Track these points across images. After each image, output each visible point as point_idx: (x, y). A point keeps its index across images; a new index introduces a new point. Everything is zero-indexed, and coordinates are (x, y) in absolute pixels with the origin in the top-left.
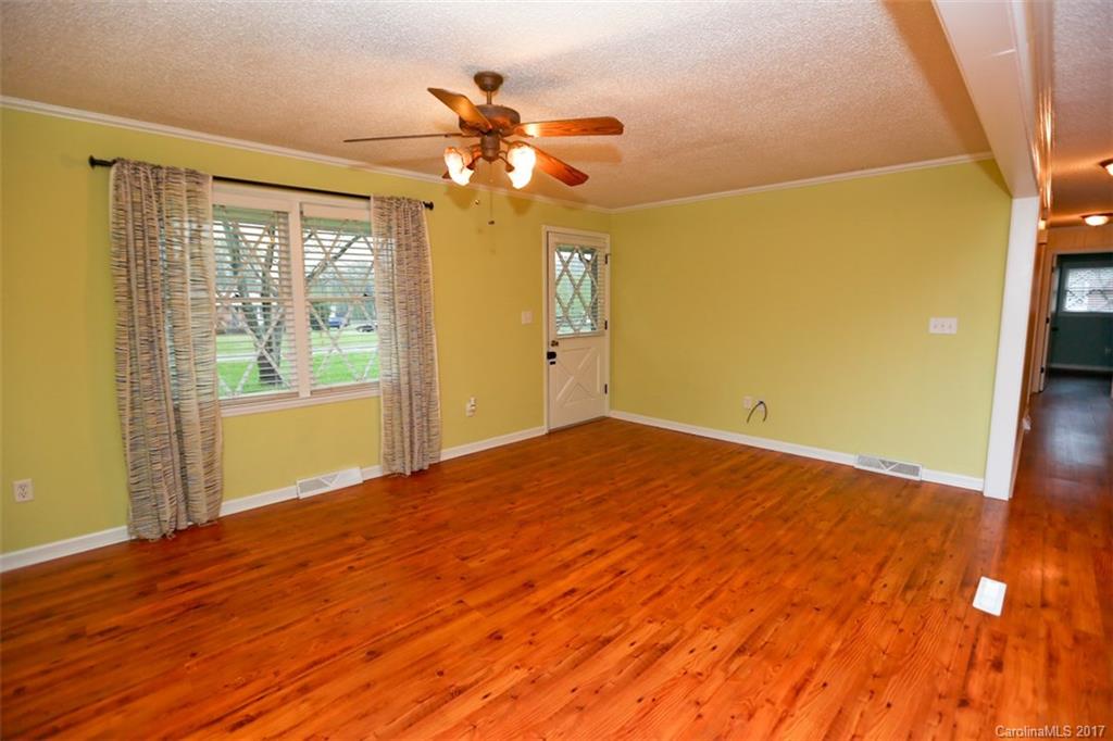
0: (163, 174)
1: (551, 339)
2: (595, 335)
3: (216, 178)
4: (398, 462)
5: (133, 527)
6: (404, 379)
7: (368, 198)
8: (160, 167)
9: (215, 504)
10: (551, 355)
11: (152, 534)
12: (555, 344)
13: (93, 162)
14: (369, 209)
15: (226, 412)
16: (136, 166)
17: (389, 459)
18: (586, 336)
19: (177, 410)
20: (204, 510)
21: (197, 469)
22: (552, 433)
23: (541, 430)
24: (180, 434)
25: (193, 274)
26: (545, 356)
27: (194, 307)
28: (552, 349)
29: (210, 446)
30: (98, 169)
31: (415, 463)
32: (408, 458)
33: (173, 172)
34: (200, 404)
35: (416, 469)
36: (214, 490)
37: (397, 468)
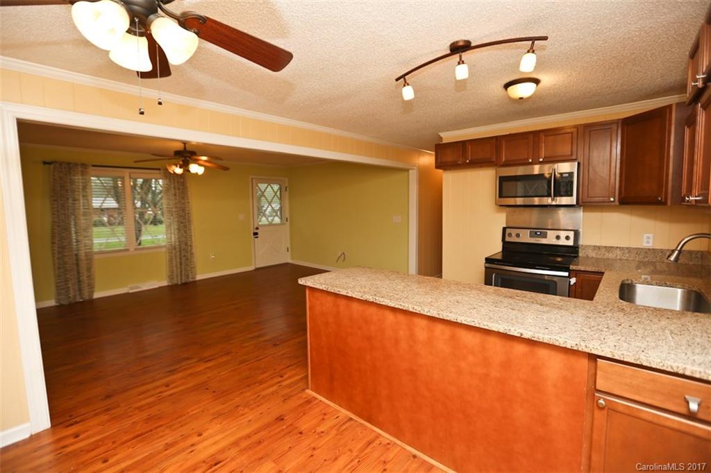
0: (71, 166)
1: (256, 226)
2: (282, 224)
3: (93, 166)
4: (175, 279)
5: (58, 300)
6: (177, 243)
7: (159, 169)
8: (70, 163)
9: (92, 293)
10: (255, 234)
11: (65, 302)
12: (257, 228)
13: (45, 163)
14: (160, 173)
15: (96, 257)
16: (61, 164)
17: (171, 277)
18: (276, 225)
19: (76, 255)
20: (87, 294)
21: (84, 278)
22: (257, 269)
23: (251, 268)
24: (78, 265)
25: (83, 203)
26: (252, 233)
27: (84, 215)
28: (256, 231)
29: (89, 270)
30: (47, 166)
31: (183, 278)
32: (179, 278)
33: (76, 165)
34: (86, 252)
35: (183, 281)
36: (91, 288)
37: (175, 282)
